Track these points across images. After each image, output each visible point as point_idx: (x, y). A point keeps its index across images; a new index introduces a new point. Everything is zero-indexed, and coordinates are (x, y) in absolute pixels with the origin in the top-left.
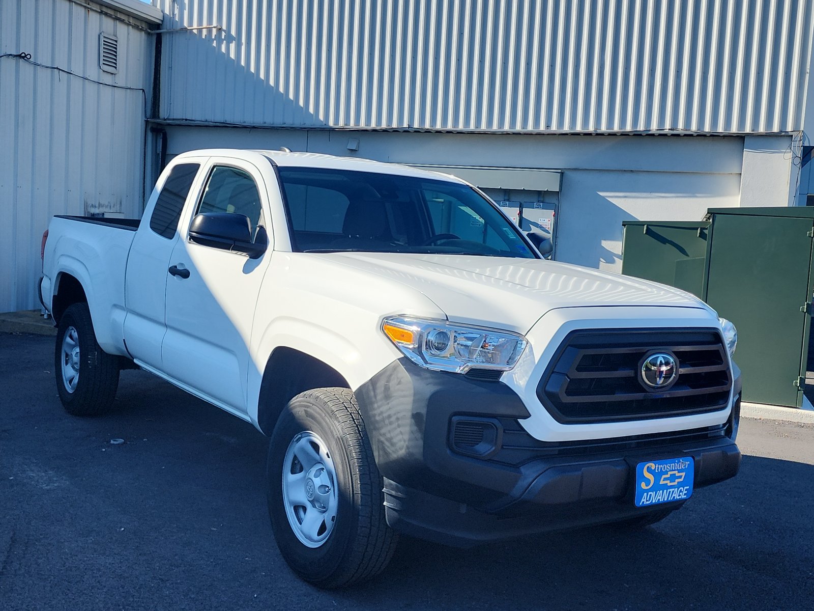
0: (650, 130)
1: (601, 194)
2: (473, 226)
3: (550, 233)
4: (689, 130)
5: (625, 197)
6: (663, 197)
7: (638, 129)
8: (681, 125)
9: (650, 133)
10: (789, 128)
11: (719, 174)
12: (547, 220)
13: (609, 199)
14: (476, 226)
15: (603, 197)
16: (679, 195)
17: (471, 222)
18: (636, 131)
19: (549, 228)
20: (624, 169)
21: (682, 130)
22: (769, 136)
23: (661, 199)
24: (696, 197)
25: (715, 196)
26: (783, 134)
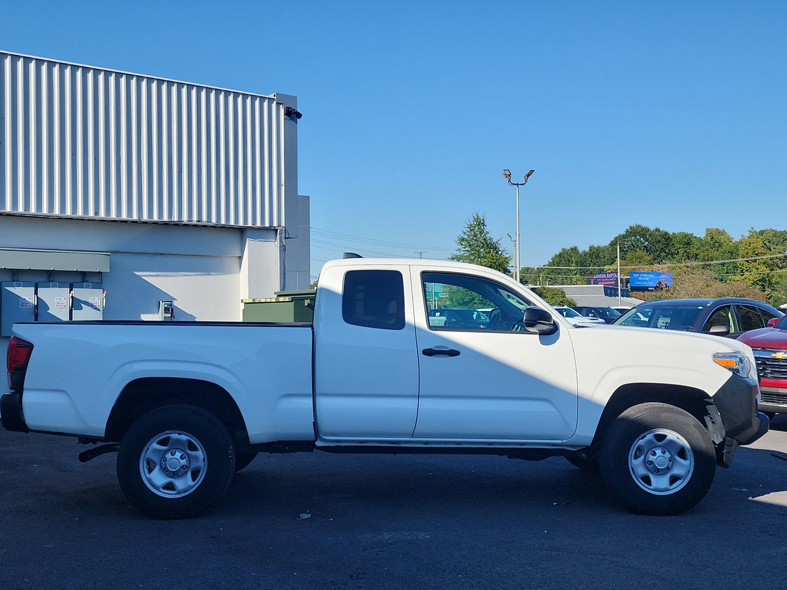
0: (182, 221)
1: (137, 273)
2: (23, 307)
3: (100, 310)
4: (211, 222)
5: (157, 276)
6: (186, 275)
7: (173, 220)
8: (204, 218)
9: (183, 223)
10: (275, 224)
11: (226, 257)
12: (96, 299)
13: (144, 278)
14: (25, 307)
15: (139, 277)
16: (198, 273)
17: (20, 304)
18: (171, 221)
19: (99, 306)
20: (156, 252)
21: (206, 222)
22: (263, 229)
23: (185, 277)
24: (210, 275)
25: (224, 274)
26: (272, 228)
